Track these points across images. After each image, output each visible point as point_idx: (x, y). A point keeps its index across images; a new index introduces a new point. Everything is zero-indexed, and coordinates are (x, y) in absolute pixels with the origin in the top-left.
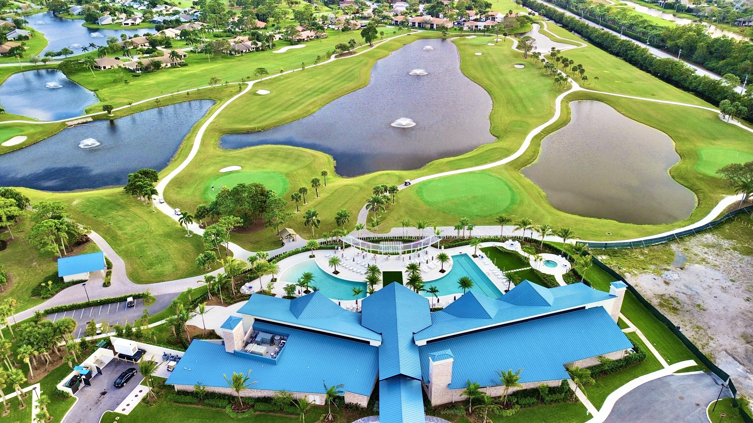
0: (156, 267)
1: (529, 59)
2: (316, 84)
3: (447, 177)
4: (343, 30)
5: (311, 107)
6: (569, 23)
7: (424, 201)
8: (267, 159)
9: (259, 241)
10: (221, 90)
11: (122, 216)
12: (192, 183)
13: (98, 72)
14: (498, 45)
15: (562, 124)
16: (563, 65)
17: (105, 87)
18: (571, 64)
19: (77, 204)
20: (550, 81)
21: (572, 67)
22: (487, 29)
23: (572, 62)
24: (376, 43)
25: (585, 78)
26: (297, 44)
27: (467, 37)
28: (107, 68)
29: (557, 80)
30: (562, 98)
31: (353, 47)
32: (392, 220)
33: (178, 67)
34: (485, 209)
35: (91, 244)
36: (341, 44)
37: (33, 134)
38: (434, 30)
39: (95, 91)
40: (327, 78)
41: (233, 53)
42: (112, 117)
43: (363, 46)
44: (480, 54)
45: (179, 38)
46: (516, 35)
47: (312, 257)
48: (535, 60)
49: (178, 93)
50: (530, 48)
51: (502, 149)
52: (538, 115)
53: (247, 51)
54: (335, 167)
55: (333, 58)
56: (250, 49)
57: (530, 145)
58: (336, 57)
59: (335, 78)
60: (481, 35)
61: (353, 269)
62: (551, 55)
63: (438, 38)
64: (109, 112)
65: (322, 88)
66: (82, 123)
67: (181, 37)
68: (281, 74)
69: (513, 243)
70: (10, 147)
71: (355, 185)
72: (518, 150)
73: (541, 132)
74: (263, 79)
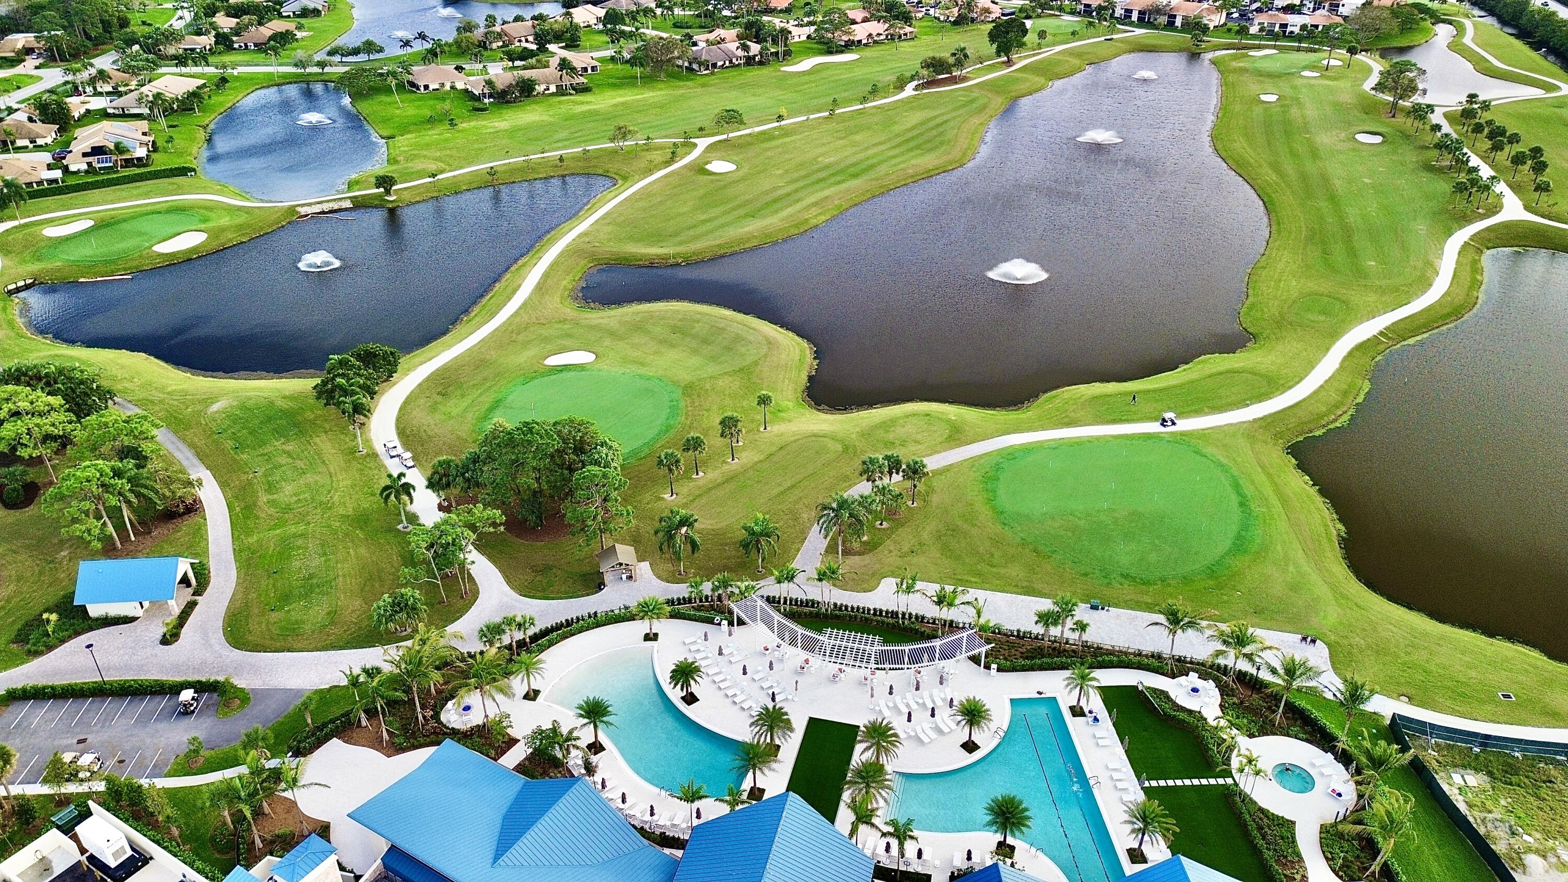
0: (291, 607)
1: (1400, 119)
2: (846, 154)
3: (1077, 443)
4: (956, 23)
5: (814, 211)
6: (1537, 27)
7: (994, 508)
8: (663, 342)
9: (550, 568)
10: (632, 155)
11: (289, 454)
12: (474, 385)
13: (413, 96)
14: (1329, 78)
15: (1449, 315)
16: (1488, 144)
17: (409, 132)
18: (1510, 142)
19: (216, 412)
20: (1443, 186)
21: (1513, 153)
22: (1309, 34)
23: (1515, 139)
24: (1021, 60)
25: (1542, 188)
26: (842, 52)
27: (1252, 53)
28: (431, 88)
29: (1460, 188)
30: (1466, 238)
31: (962, 66)
32: (895, 552)
33: (571, 94)
34: (1153, 557)
35: (198, 519)
36: (934, 58)
37: (223, 230)
38: (1175, 29)
39: (389, 138)
40: (878, 140)
41: (695, 66)
42: (392, 202)
43: (985, 64)
44: (1273, 98)
45: (601, 27)
46: (1385, 53)
47: (651, 640)
48: (1416, 124)
49: (542, 155)
50: (1412, 89)
51: (1254, 373)
52: (1384, 283)
53: (727, 63)
54: (811, 378)
55: (909, 90)
56: (734, 60)
57: (1338, 370)
58: (916, 89)
59: (893, 143)
60: (1292, 49)
61: (735, 695)
62: (1462, 116)
63: (1180, 50)
64: (388, 192)
65: (854, 165)
66: (331, 212)
67: (604, 25)
68: (777, 124)
69: (1200, 683)
70: (167, 254)
71: (834, 438)
72: (1298, 383)
73: (1381, 333)
74: (731, 135)
